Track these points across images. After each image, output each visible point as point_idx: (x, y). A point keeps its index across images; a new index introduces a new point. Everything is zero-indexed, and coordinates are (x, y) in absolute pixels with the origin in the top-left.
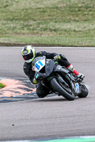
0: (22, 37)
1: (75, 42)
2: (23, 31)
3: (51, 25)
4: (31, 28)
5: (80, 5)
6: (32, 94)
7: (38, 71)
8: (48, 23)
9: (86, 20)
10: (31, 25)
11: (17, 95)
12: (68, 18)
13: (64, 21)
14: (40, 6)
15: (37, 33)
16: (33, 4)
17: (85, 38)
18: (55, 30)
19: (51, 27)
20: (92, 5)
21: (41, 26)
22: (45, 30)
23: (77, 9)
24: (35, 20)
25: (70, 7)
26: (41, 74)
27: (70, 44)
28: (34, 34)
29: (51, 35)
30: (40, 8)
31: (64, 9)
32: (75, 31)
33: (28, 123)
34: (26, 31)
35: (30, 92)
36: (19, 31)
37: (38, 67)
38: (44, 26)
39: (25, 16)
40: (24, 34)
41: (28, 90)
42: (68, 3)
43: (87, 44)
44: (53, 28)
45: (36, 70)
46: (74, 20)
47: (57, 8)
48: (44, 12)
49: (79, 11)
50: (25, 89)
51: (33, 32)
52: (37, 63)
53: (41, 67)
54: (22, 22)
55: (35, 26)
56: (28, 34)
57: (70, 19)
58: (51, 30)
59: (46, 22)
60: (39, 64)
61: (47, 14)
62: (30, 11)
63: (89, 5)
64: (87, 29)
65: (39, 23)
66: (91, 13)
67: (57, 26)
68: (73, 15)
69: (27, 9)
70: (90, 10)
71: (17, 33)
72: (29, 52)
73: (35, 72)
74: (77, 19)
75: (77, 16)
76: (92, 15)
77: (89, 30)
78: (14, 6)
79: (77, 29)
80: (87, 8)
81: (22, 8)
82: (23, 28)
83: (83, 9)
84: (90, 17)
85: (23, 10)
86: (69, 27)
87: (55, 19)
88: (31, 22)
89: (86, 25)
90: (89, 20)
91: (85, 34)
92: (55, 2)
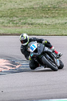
0: (9, 29)
1: (46, 33)
2: (9, 25)
3: (29, 20)
4: (15, 22)
5: (49, 6)
7: (32, 51)
8: (27, 19)
9: (53, 17)
10: (15, 21)
11: (5, 70)
12: (41, 15)
13: (38, 18)
14: (21, 7)
15: (19, 26)
16: (16, 6)
17: (53, 30)
18: (32, 24)
19: (29, 22)
20: (58, 6)
21: (22, 21)
22: (25, 24)
23: (47, 9)
24: (17, 17)
25: (42, 8)
27: (42, 34)
28: (16, 26)
29: (29, 27)
30: (21, 8)
31: (38, 9)
32: (46, 24)
33: (13, 90)
34: (11, 24)
35: (14, 68)
36: (6, 25)
38: (24, 21)
39: (11, 14)
40: (10, 27)
41: (13, 67)
42: (41, 5)
43: (54, 34)
44: (30, 23)
45: (31, 50)
46: (45, 17)
47: (33, 8)
48: (24, 11)
49: (49, 10)
52: (31, 46)
53: (35, 49)
54: (8, 18)
55: (18, 21)
56: (12, 27)
57: (42, 16)
58: (29, 24)
59: (25, 18)
61: (26, 12)
62: (14, 11)
63: (56, 6)
64: (55, 23)
65: (20, 19)
66: (57, 12)
67: (33, 21)
68: (45, 13)
69: (12, 9)
70: (57, 10)
71: (4, 26)
72: (25, 38)
73: (30, 52)
74: (47, 16)
75: (47, 14)
76: (58, 13)
77: (56, 24)
78: (3, 7)
79: (47, 24)
80: (54, 8)
81: (8, 8)
82: (9, 23)
83: (51, 9)
84: (56, 15)
85: (9, 10)
86: (41, 21)
87: (32, 16)
88: (15, 19)
89: (53, 20)
90: (55, 17)
91: (53, 27)
92: (32, 4)
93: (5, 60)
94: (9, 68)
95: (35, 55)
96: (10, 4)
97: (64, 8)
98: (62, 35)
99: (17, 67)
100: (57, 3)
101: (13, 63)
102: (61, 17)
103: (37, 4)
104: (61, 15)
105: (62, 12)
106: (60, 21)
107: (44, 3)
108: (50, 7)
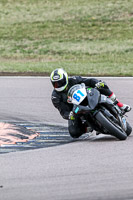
0: (13, 62)
1: (87, 70)
2: (15, 55)
3: (54, 45)
4: (26, 49)
5: (94, 18)
6: (28, 143)
7: (78, 103)
8: (50, 43)
10: (26, 46)
12: (78, 36)
13: (73, 41)
15: (35, 57)
16: (29, 17)
17: (102, 64)
18: (59, 53)
19: (54, 49)
20: (111, 17)
21: (40, 47)
22: (45, 52)
23: (90, 24)
24: (32, 40)
25: (81, 21)
26: (83, 107)
28: (30, 58)
29: (53, 60)
30: (38, 22)
31: (71, 23)
32: (87, 54)
34: (18, 54)
35: (24, 140)
36: (9, 55)
37: (77, 98)
38: (45, 46)
39: (18, 33)
40: (16, 58)
42: (78, 15)
43: (104, 73)
44: (57, 51)
46: (87, 39)
47: (62, 22)
48: (44, 27)
49: (93, 25)
50: (17, 136)
51: (29, 55)
52: (76, 92)
54: (13, 41)
55: (32, 48)
56: (21, 58)
57: (81, 37)
58: (54, 53)
59: (47, 41)
60: (79, 95)
61: (48, 30)
62: (24, 27)
63: (107, 18)
64: (105, 51)
65: (37, 43)
66: (109, 29)
67: (63, 47)
68: (85, 32)
69: (20, 24)
70: (109, 25)
71: (6, 57)
72: (62, 78)
73: (72, 105)
74: (90, 37)
75: (91, 33)
76: (111, 31)
77: (108, 53)
78: (3, 19)
79: (90, 52)
80: (104, 21)
82: (15, 51)
83: (98, 23)
84: (109, 35)
85: (15, 24)
86: (79, 48)
87: (60, 37)
88: (27, 42)
89: (103, 45)
90: (106, 39)
91: (101, 59)
92: (60, 13)
93: (7, 125)
94: (15, 140)
95: (83, 110)
96: (17, 13)
97: (124, 21)
98: (120, 75)
99: (32, 137)
100: (111, 11)
101: (23, 129)
102: (118, 39)
103: (70, 14)
104: (119, 35)
105: (120, 28)
106: (117, 48)
107: (84, 12)
108: (97, 20)
